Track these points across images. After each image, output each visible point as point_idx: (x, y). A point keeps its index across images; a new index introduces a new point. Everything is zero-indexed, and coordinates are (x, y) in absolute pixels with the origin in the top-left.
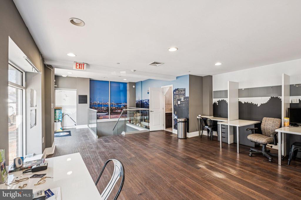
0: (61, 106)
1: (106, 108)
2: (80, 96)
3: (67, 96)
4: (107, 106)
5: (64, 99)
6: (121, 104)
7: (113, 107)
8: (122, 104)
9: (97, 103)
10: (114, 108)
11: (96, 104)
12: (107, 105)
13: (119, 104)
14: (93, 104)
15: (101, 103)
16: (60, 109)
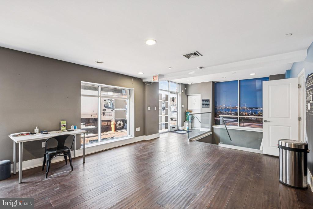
0: (192, 109)
1: (234, 113)
2: (203, 100)
3: (196, 101)
4: (236, 111)
5: (194, 104)
6: (257, 108)
7: (244, 112)
8: (259, 109)
9: (223, 107)
10: (246, 113)
11: (221, 108)
12: (235, 109)
13: (254, 109)
14: (219, 108)
15: (228, 107)
16: (191, 111)
